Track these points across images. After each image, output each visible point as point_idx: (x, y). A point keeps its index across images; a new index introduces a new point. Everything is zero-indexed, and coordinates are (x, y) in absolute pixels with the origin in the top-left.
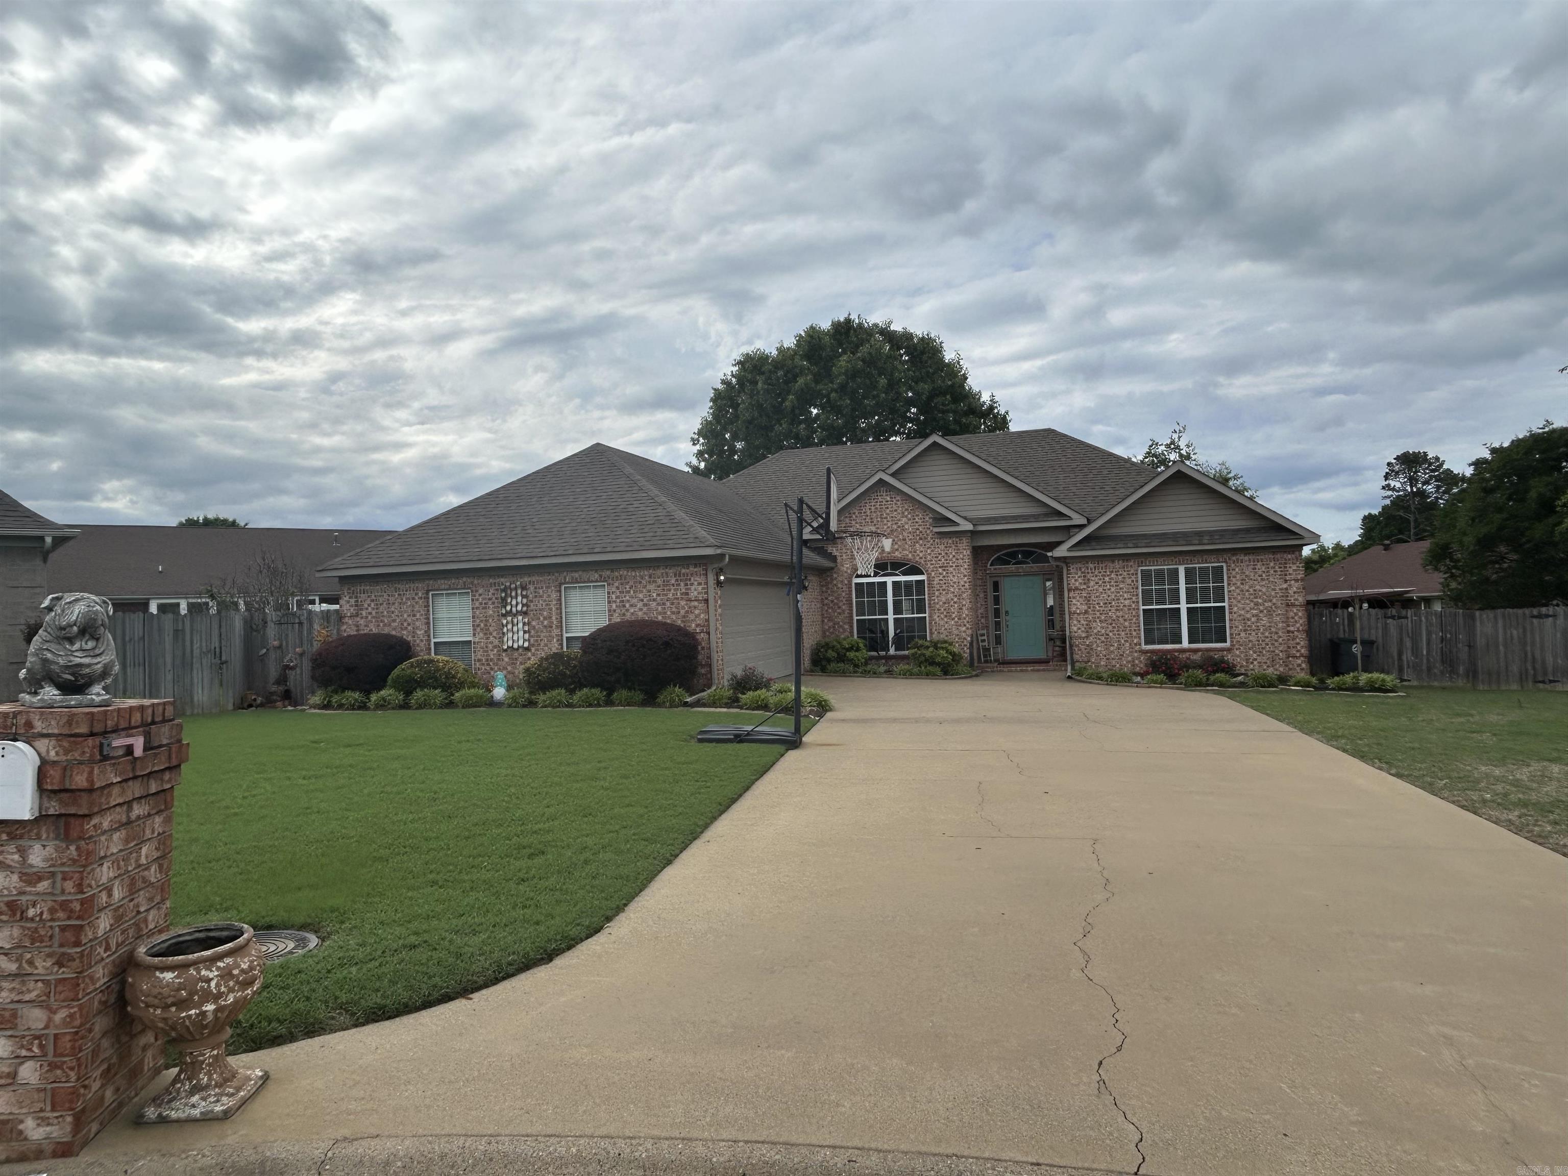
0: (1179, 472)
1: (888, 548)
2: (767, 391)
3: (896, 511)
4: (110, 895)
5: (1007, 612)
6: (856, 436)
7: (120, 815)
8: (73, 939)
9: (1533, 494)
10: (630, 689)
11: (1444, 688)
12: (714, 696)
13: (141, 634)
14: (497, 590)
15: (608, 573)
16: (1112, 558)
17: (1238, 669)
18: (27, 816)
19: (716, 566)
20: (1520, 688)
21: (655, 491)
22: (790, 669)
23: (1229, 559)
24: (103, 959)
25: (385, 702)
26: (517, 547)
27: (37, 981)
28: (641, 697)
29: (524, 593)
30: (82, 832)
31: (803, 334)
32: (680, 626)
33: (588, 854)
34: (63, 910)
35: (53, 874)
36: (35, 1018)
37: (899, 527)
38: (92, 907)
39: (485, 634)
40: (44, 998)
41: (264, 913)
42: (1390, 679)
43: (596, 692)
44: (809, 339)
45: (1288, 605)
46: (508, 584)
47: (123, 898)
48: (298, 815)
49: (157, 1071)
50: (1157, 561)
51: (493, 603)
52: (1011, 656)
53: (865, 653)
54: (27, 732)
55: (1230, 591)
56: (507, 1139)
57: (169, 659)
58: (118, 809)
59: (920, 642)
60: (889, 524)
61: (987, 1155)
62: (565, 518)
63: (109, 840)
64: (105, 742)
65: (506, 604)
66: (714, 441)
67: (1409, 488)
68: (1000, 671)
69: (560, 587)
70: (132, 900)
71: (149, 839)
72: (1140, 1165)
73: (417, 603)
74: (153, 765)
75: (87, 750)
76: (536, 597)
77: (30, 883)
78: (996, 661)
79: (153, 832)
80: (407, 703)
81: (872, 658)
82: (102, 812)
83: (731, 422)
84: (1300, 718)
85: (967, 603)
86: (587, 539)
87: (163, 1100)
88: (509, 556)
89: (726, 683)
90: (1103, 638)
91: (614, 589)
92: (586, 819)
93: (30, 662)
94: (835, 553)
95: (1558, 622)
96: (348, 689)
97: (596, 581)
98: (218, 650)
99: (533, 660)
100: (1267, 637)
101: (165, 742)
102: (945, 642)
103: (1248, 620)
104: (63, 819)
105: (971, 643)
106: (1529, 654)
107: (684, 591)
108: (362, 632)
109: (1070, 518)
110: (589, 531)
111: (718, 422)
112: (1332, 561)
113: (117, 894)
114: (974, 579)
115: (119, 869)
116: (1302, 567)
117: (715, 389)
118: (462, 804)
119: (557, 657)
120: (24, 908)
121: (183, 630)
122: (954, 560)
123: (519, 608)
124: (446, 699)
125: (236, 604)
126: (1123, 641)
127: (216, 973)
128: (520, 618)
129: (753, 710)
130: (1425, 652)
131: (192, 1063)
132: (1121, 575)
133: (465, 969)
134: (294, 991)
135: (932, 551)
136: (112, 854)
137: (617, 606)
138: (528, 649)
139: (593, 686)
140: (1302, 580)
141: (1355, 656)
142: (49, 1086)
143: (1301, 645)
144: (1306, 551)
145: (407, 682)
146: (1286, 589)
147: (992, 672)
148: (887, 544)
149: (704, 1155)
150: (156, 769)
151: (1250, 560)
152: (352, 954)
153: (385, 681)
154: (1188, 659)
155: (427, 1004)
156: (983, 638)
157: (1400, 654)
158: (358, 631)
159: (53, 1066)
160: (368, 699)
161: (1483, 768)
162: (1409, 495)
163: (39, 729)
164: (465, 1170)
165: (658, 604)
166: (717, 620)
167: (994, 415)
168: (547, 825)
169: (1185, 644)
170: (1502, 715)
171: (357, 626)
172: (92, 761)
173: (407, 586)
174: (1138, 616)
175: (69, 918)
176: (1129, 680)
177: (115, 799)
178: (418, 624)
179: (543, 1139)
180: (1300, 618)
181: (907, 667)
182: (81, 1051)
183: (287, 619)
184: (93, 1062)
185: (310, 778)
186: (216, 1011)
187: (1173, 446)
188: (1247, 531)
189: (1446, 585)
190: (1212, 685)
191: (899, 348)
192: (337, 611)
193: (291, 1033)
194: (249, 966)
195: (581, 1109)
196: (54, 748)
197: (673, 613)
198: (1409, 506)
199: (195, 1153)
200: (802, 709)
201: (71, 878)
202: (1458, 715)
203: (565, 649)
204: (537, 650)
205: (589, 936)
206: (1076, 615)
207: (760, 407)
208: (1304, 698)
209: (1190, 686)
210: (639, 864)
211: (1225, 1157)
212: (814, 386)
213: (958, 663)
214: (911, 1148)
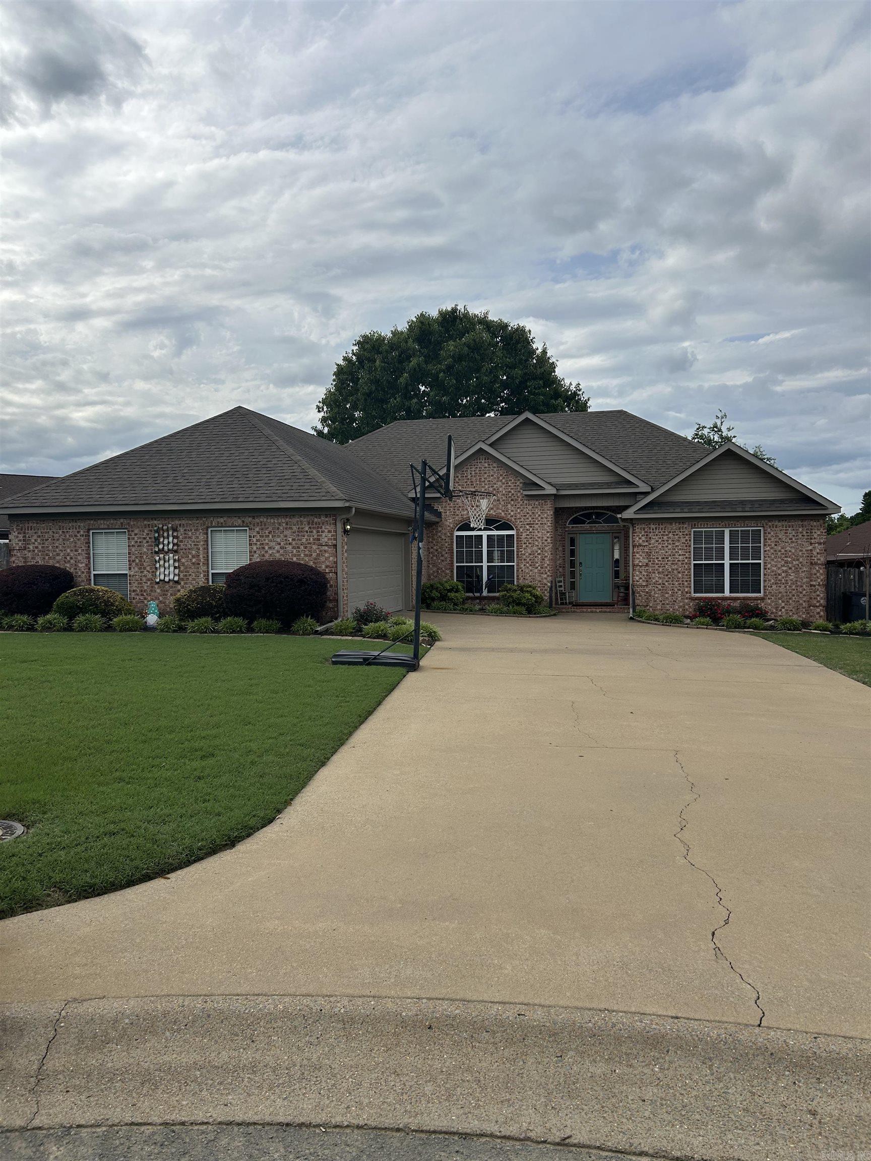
0: (729, 450)
1: (484, 507)
2: (383, 369)
3: (492, 476)
5: (580, 563)
10: (268, 619)
12: (341, 626)
14: (151, 531)
15: (250, 519)
16: (671, 520)
17: (769, 616)
19: (344, 516)
21: (291, 451)
22: (401, 606)
23: (767, 525)
25: (51, 624)
26: (169, 494)
28: (279, 625)
29: (175, 534)
31: (415, 320)
32: (312, 567)
33: (251, 757)
37: (494, 489)
39: (140, 569)
43: (239, 621)
44: (419, 325)
45: (812, 563)
46: (161, 526)
50: (707, 524)
51: (147, 542)
52: (583, 600)
53: (463, 594)
55: (765, 551)
56: (221, 997)
59: (509, 586)
60: (486, 487)
61: (633, 1009)
62: (211, 471)
65: (159, 543)
66: (336, 410)
68: (574, 612)
69: (207, 530)
72: (761, 1018)
73: (79, 540)
76: (185, 538)
78: (569, 603)
80: (70, 626)
81: (468, 598)
83: (351, 394)
84: (823, 655)
85: (548, 554)
86: (231, 490)
88: (162, 502)
89: (351, 616)
90: (660, 587)
91: (255, 534)
92: (246, 727)
94: (440, 510)
96: (17, 613)
97: (239, 526)
99: (183, 592)
100: (794, 590)
102: (530, 586)
103: (779, 575)
105: (551, 588)
107: (316, 537)
108: (29, 564)
109: (638, 487)
110: (234, 483)
111: (340, 393)
112: (838, 529)
114: (555, 535)
116: (825, 533)
117: (338, 365)
118: (135, 713)
119: (205, 590)
122: (540, 519)
123: (171, 546)
124: (105, 623)
126: (676, 590)
128: (171, 555)
129: (374, 638)
132: (677, 535)
133: (162, 853)
134: (10, 872)
135: (522, 511)
137: (257, 548)
138: (177, 582)
139: (236, 615)
140: (824, 543)
141: (864, 608)
143: (820, 596)
145: (71, 608)
146: (811, 550)
147: (567, 612)
148: (484, 503)
149: (394, 1010)
151: (783, 526)
152: (59, 840)
153: (51, 606)
154: (729, 605)
155: (131, 883)
156: (560, 584)
158: (25, 562)
160: (36, 621)
164: (186, 1025)
165: (293, 548)
166: (344, 563)
167: (577, 400)
168: (213, 732)
169: (727, 593)
171: (25, 558)
173: (70, 525)
174: (690, 569)
176: (680, 621)
178: (79, 558)
179: (252, 998)
180: (821, 574)
181: (497, 606)
187: (716, 429)
188: (782, 501)
190: (749, 628)
191: (496, 336)
192: (6, 545)
193: (12, 909)
195: (282, 972)
197: (306, 555)
200: (419, 639)
203: (211, 583)
204: (186, 583)
205: (263, 826)
206: (638, 567)
207: (377, 382)
208: (823, 639)
209: (731, 628)
210: (299, 765)
211: (830, 1012)
212: (424, 366)
213: (540, 603)
214: (568, 1003)
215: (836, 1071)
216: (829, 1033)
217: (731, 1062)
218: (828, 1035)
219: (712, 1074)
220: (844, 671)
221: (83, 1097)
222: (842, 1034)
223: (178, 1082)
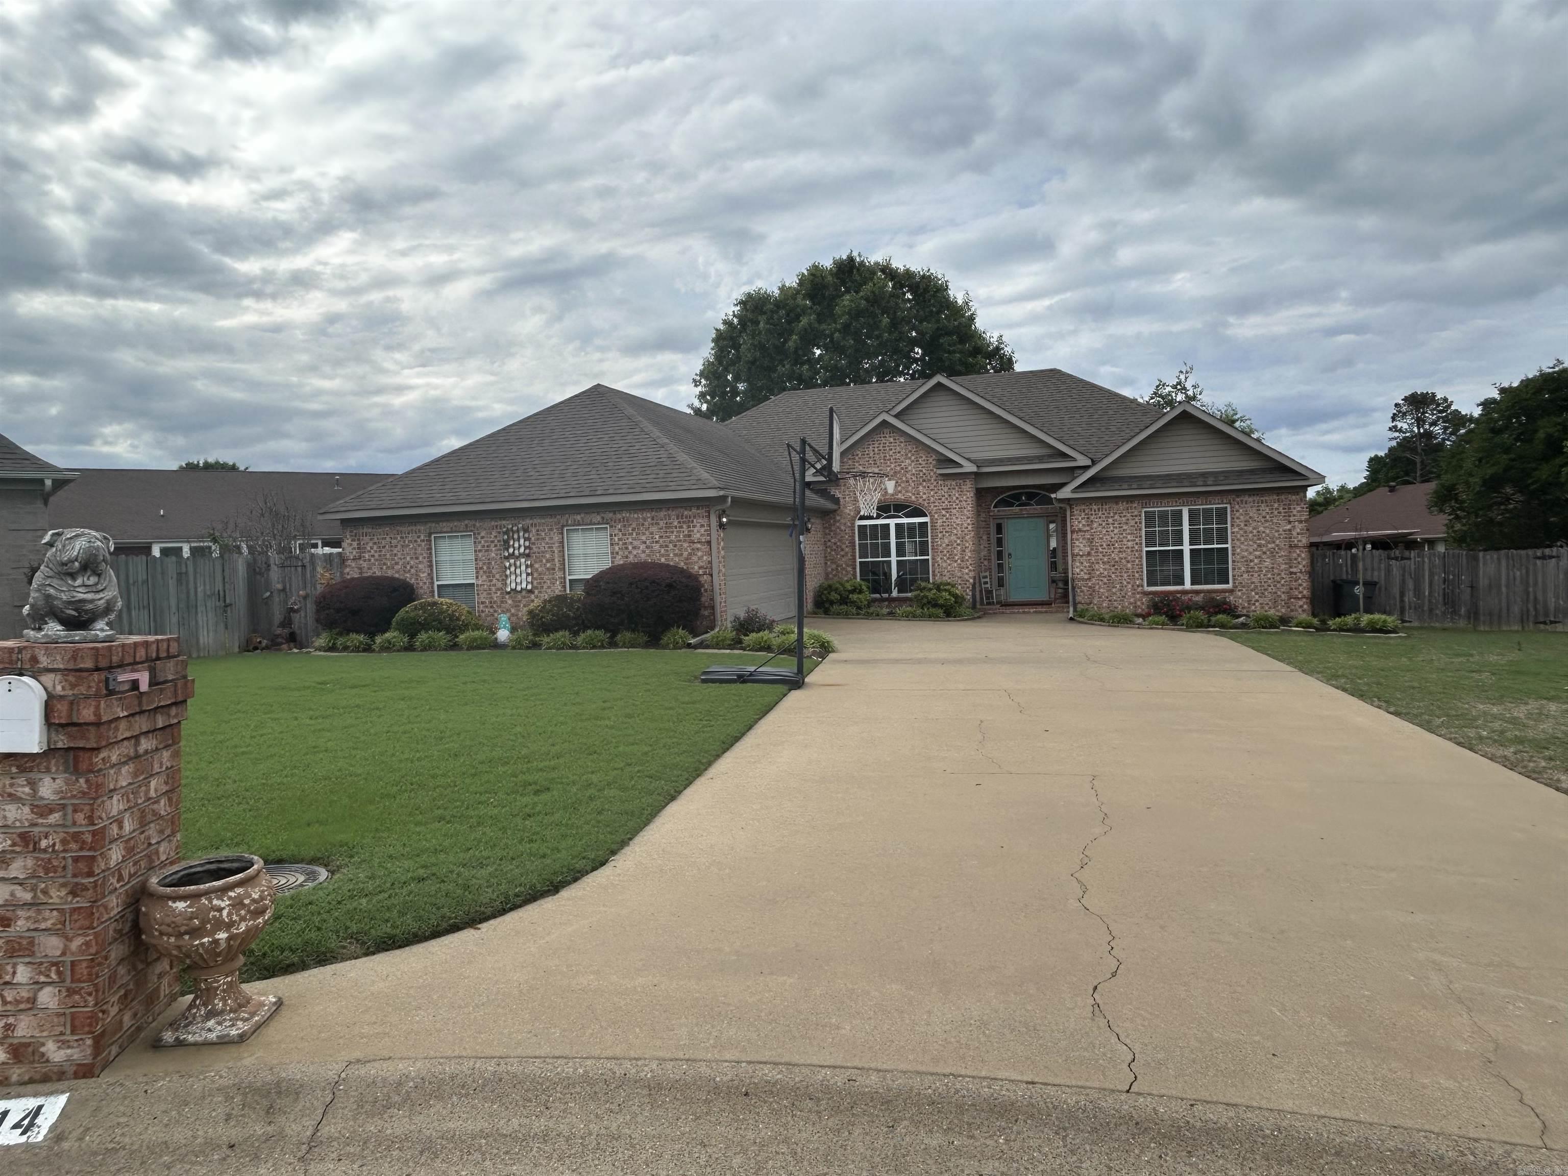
0: (1184, 412)
1: (891, 490)
2: (769, 332)
3: (899, 452)
4: (121, 827)
5: (1010, 555)
6: (859, 377)
7: (127, 749)
8: (86, 870)
9: (1541, 435)
10: (633, 631)
11: (1444, 629)
12: (718, 637)
13: (145, 577)
14: (499, 533)
15: (611, 515)
16: (1116, 499)
17: (1239, 611)
18: (36, 749)
19: (719, 507)
20: (1520, 629)
21: (656, 433)
22: (794, 612)
23: (1234, 500)
24: (116, 889)
25: (390, 644)
26: (518, 490)
27: (52, 910)
28: (646, 638)
29: (526, 535)
30: (91, 764)
31: (806, 273)
32: (683, 568)
33: (592, 791)
34: (76, 842)
35: (63, 807)
36: (52, 946)
37: (902, 469)
38: (104, 839)
39: (488, 577)
40: (59, 926)
41: (274, 848)
42: (1391, 620)
43: (600, 634)
44: (812, 277)
45: (1291, 546)
46: (510, 526)
47: (134, 831)
48: (307, 754)
49: (173, 998)
50: (1161, 503)
51: (496, 546)
52: (1013, 598)
53: (869, 596)
54: (32, 667)
55: (1233, 533)
56: (516, 1060)
57: (173, 602)
58: (126, 743)
59: (923, 584)
60: (893, 466)
61: (983, 1074)
62: (567, 460)
63: (118, 773)
64: (111, 677)
65: (509, 547)
66: (716, 382)
67: (1416, 429)
68: (1003, 613)
69: (562, 530)
70: (143, 832)
71: (157, 773)
72: (1132, 1083)
73: (419, 546)
74: (159, 701)
75: (93, 684)
76: (538, 539)
77: (42, 816)
78: (998, 603)
79: (161, 767)
80: (411, 645)
81: (874, 600)
82: (110, 745)
83: (733, 363)
84: (1300, 658)
85: (969, 545)
86: (589, 481)
87: (179, 1024)
88: (510, 499)
89: (729, 625)
90: (1105, 580)
91: (616, 532)
92: (591, 757)
93: (33, 598)
94: (838, 495)
95: (1561, 563)
96: (353, 631)
97: (599, 524)
98: (222, 593)
99: (537, 603)
100: (1270, 579)
101: (170, 677)
102: (949, 584)
103: (1251, 561)
104: (71, 754)
105: (974, 585)
106: (1532, 597)
107: (686, 533)
108: (365, 575)
109: (1075, 460)
110: (591, 473)
111: (720, 363)
112: (1337, 503)
113: (128, 826)
114: (978, 521)
115: (128, 801)
116: (1307, 509)
117: (717, 330)
118: (468, 743)
119: (561, 599)
120: (37, 839)
121: (186, 573)
122: (958, 502)
123: (522, 550)
124: (450, 641)
125: (239, 548)
126: (1125, 583)
127: (228, 903)
128: (523, 560)
129: (757, 651)
130: (1427, 593)
131: (207, 989)
132: (1124, 516)
133: (473, 900)
134: (305, 922)
135: (936, 493)
136: (122, 787)
137: (620, 549)
138: (531, 591)
139: (598, 628)
140: (1306, 521)
141: (1357, 597)
142: (68, 1011)
143: (1303, 587)
144: (1311, 493)
145: (411, 624)
146: (1290, 530)
147: (994, 613)
148: (890, 486)
149: (707, 1075)
150: (162, 704)
151: (1254, 501)
152: (361, 886)
153: (389, 623)
154: (1190, 600)
155: (436, 934)
156: (986, 580)
157: (1402, 594)
158: (361, 573)
159: (71, 992)
160: (373, 641)
161: (1481, 707)
162: (1416, 436)
163: (45, 664)
164: (475, 1090)
165: (661, 546)
166: (720, 562)
167: (1000, 356)
168: (552, 763)
169: (1188, 585)
170: (1502, 654)
171: (360, 569)
172: (97, 696)
173: (409, 529)
174: (1141, 557)
175: (81, 849)
176: (1131, 621)
177: (123, 733)
178: (421, 566)
179: (551, 1061)
180: (1303, 559)
181: (909, 609)
182: (97, 977)
183: (289, 561)
184: (110, 988)
185: (316, 718)
186: (229, 939)
187: (1180, 387)
188: (1252, 472)
189: (1449, 526)
190: (1213, 627)
191: (902, 286)
192: (340, 554)
193: (303, 962)
194: (260, 896)
195: (589, 1032)
196: (60, 682)
197: (675, 555)
198: (1416, 447)
199: (213, 1074)
200: (805, 651)
201: (82, 811)
202: (1458, 655)
203: (568, 592)
204: (540, 592)
205: (594, 869)
206: (1078, 557)
207: (762, 347)
208: (1305, 638)
209: (1192, 627)
210: (643, 800)
211: (1215, 1075)
212: (816, 325)
213: (961, 605)
214: (909, 1068)
215: (1211, 1143)
216: (1209, 1099)
217: (1089, 1132)
218: (1208, 1102)
219: (1065, 1146)
220: (1323, 676)
221: (355, 1166)
222: (1225, 1101)
223: (461, 1151)
